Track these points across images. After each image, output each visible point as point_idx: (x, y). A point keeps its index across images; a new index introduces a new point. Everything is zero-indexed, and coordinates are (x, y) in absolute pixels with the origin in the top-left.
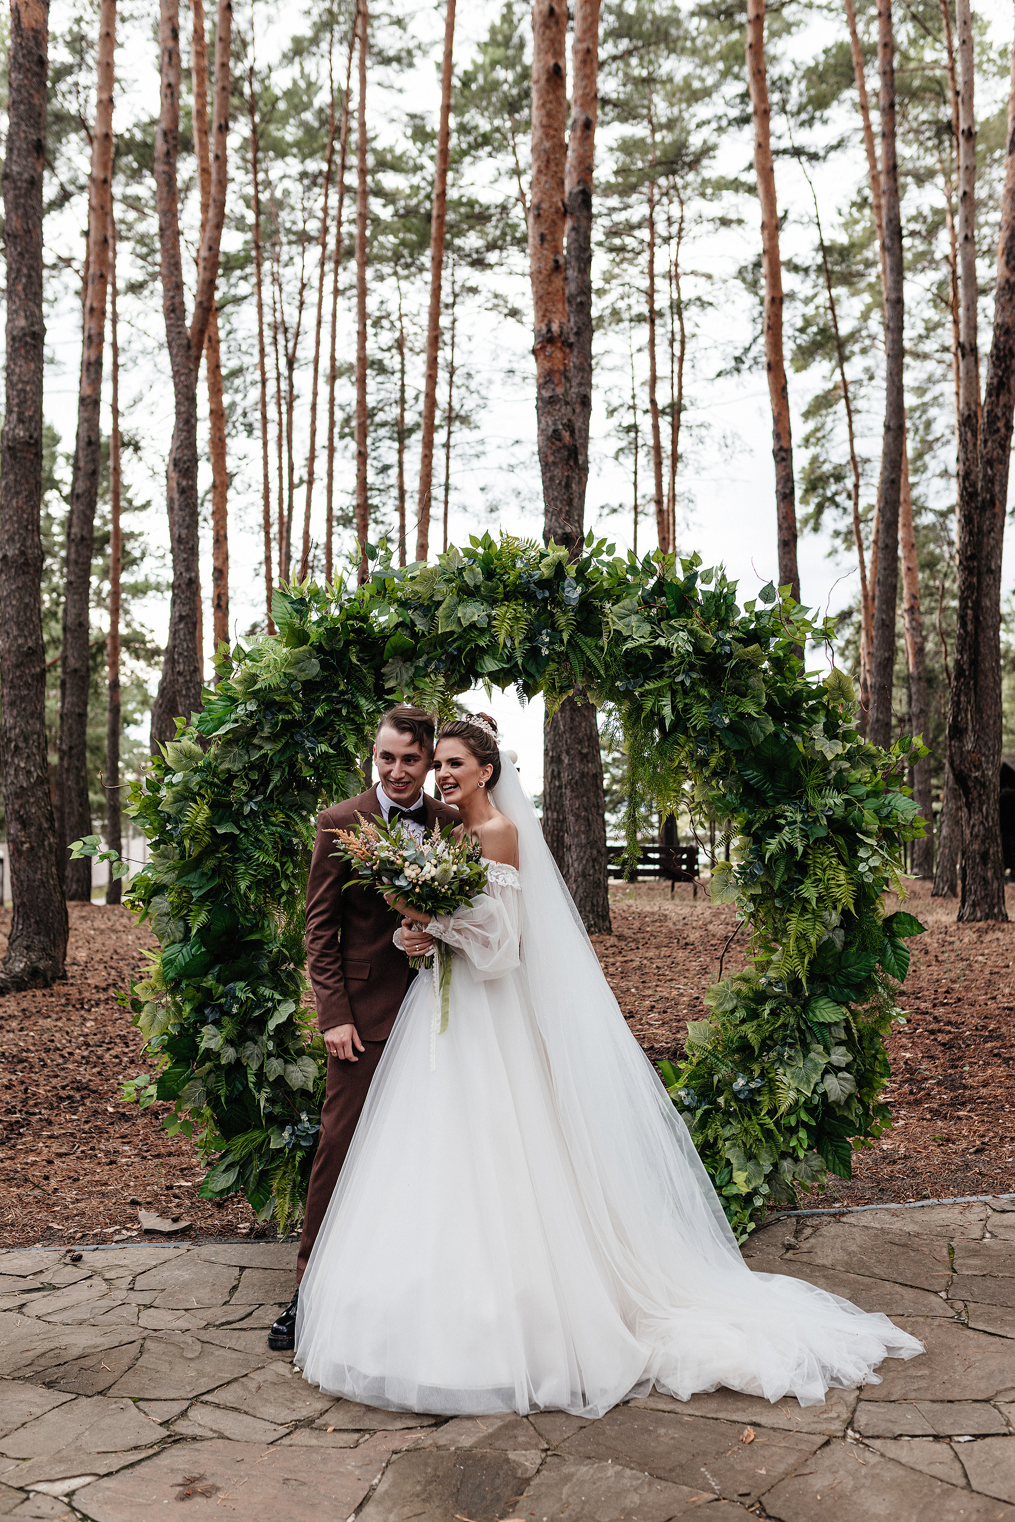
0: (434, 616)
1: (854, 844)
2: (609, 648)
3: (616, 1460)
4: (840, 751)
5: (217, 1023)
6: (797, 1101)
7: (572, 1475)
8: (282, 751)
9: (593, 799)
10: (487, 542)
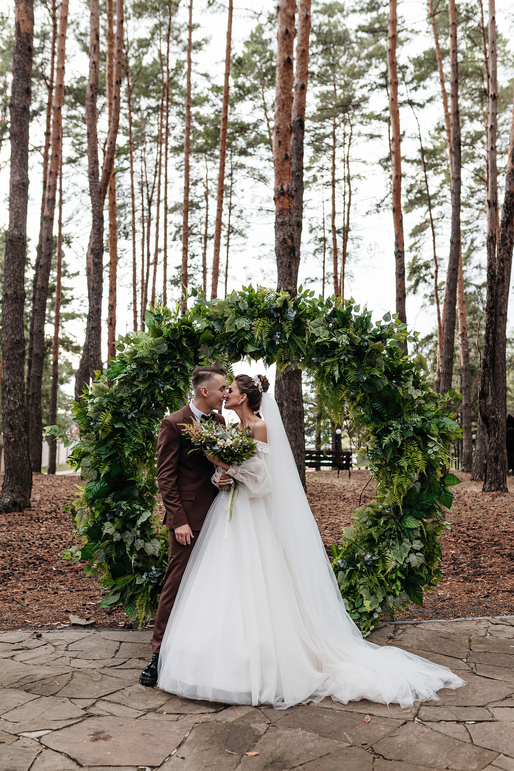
0: (224, 324)
1: (426, 440)
2: (309, 342)
3: (303, 729)
4: (420, 394)
5: (112, 521)
6: (396, 566)
7: (282, 734)
8: (148, 388)
9: (299, 424)
10: (251, 290)
